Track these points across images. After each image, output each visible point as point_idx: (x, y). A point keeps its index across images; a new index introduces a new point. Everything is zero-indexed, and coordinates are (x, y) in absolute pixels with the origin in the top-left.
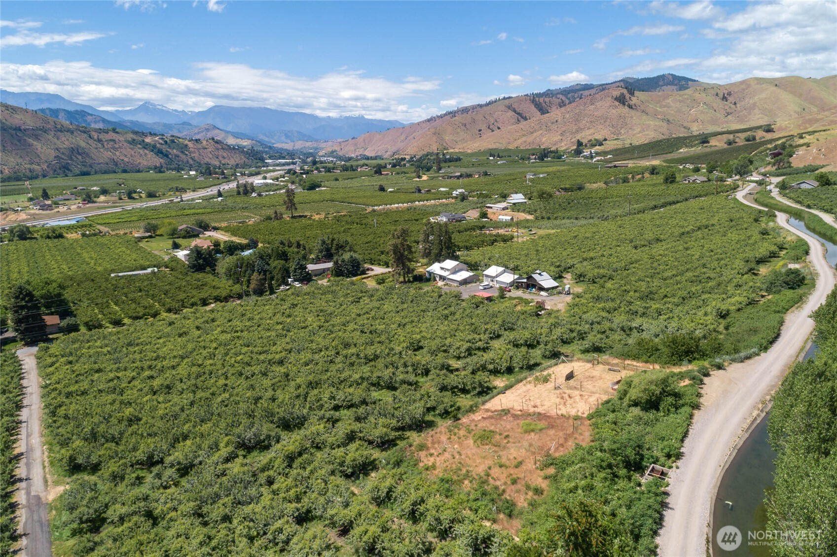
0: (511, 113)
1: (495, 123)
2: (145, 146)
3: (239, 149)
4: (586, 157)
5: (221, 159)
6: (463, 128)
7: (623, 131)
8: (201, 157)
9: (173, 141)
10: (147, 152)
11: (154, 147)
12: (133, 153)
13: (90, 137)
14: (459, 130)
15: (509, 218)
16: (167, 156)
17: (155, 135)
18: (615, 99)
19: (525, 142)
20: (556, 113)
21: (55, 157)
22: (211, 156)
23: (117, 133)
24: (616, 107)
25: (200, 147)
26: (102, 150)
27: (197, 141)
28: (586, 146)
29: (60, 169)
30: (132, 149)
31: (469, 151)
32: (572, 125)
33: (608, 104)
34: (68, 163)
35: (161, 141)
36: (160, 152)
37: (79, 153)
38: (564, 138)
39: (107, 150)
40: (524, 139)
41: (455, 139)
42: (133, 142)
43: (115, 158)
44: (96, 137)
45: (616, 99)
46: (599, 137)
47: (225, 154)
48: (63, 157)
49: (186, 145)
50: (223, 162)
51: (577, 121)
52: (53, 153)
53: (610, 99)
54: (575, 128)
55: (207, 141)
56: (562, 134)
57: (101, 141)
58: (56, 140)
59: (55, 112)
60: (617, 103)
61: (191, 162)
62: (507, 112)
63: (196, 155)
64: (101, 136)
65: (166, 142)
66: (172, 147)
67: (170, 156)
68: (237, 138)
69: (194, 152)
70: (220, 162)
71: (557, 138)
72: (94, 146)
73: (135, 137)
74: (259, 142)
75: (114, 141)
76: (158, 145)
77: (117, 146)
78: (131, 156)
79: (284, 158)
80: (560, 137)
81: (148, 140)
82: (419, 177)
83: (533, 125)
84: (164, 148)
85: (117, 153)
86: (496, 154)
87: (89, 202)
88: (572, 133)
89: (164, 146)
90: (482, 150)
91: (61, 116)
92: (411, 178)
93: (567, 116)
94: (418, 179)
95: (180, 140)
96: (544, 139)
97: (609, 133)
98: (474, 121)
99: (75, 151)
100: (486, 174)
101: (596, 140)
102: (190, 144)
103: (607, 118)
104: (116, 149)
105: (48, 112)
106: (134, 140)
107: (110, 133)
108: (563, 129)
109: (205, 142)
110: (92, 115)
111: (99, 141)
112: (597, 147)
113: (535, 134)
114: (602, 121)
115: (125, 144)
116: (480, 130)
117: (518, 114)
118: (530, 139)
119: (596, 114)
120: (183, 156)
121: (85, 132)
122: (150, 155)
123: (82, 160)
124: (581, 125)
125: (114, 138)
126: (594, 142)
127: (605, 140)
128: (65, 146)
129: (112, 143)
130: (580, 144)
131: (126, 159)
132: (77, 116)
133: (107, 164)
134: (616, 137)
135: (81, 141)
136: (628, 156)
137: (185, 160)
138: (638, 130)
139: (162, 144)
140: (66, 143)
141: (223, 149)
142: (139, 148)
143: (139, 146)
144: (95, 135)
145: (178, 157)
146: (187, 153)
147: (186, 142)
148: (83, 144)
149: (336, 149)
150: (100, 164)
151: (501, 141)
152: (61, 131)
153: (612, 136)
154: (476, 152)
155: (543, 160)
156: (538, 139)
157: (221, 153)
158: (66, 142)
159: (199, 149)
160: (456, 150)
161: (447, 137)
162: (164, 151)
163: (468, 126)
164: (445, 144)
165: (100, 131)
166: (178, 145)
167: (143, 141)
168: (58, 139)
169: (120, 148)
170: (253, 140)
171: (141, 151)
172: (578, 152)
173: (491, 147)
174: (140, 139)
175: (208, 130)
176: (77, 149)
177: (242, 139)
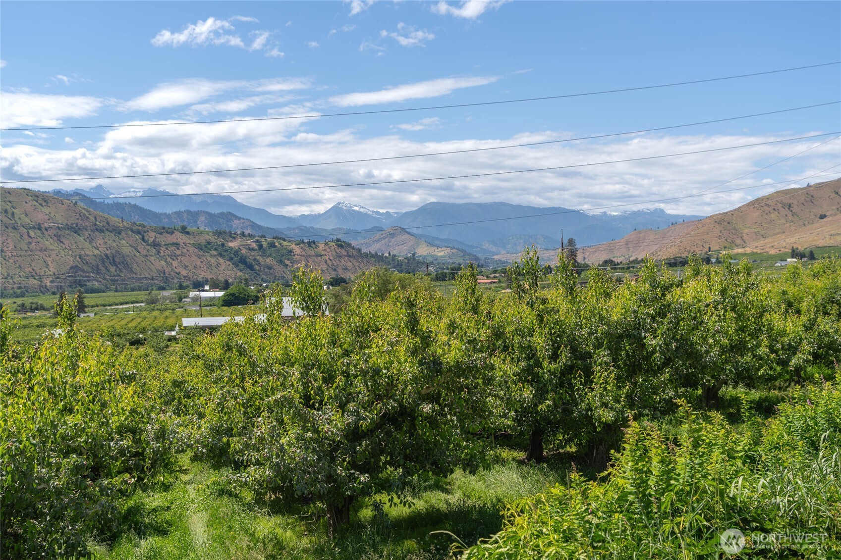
59: (194, 215)
68: (433, 245)
74: (463, 251)
91: (202, 219)
105: (185, 216)
110: (239, 218)
132: (221, 221)
170: (452, 248)
175: (393, 235)
176: (113, 257)
177: (438, 247)
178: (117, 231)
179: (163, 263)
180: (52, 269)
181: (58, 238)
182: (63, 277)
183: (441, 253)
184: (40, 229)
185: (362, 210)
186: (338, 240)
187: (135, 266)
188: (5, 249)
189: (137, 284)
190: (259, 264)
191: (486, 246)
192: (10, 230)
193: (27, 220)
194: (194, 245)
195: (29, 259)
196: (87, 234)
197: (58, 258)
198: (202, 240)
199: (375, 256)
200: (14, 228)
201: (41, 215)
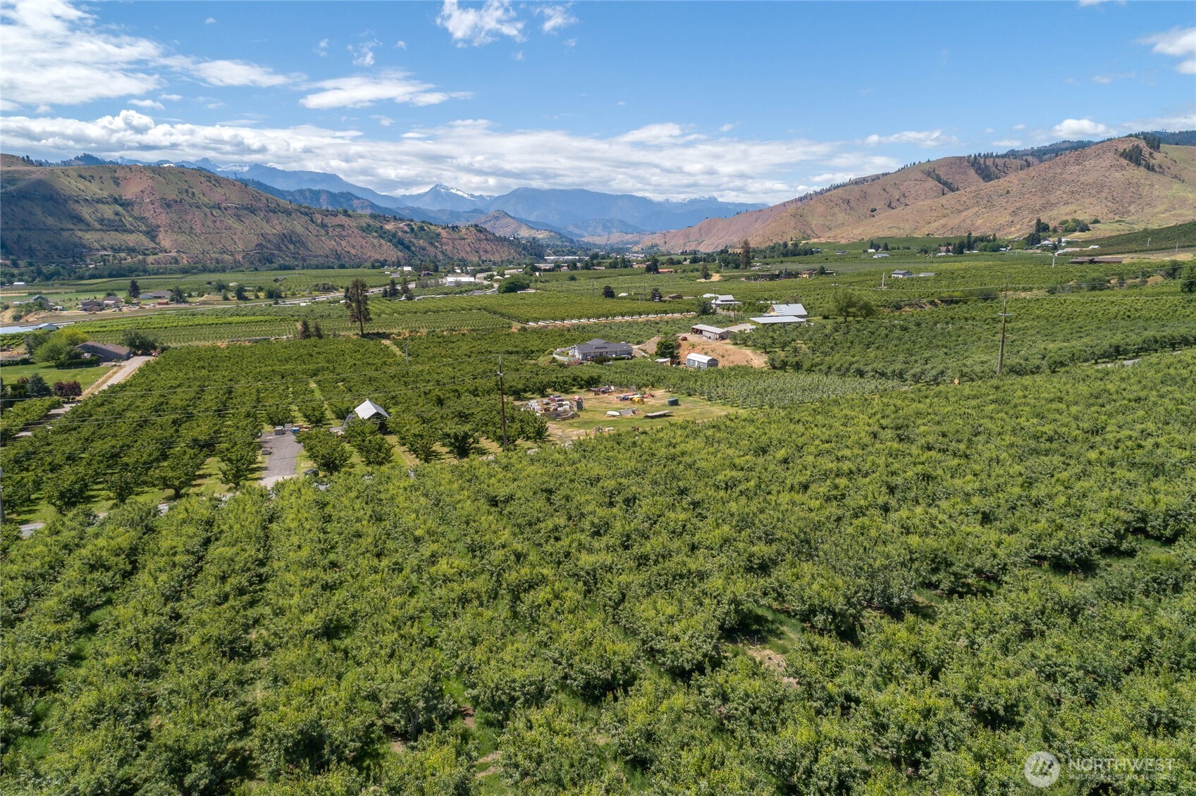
0: (931, 183)
1: (902, 199)
2: (383, 234)
3: (514, 243)
4: (1046, 248)
5: (482, 253)
6: (844, 206)
7: (1132, 208)
8: (455, 251)
9: (422, 229)
10: (383, 242)
11: (394, 235)
12: (364, 244)
13: (312, 221)
14: (836, 210)
15: (705, 359)
16: (408, 248)
17: (402, 220)
18: (1122, 155)
19: (943, 226)
20: (1012, 181)
21: (257, 245)
22: (469, 249)
23: (349, 216)
24: (1122, 168)
25: (457, 236)
26: (323, 238)
27: (455, 228)
28: (1055, 231)
29: (260, 261)
30: (363, 238)
31: (843, 242)
32: (1034, 198)
33: (1108, 163)
34: (273, 254)
35: (406, 228)
36: (400, 243)
37: (291, 242)
38: (1016, 219)
39: (332, 238)
40: (942, 221)
41: (827, 223)
42: (367, 229)
43: (339, 249)
44: (319, 221)
45: (1124, 155)
46: (1083, 217)
47: (488, 247)
48: (269, 245)
49: (438, 235)
50: (484, 258)
51: (1046, 190)
52: (255, 240)
53: (1111, 154)
54: (1040, 202)
55: (467, 229)
56: (1014, 213)
57: (326, 226)
58: (264, 223)
59: (316, 194)
60: (1124, 162)
61: (440, 257)
62: (926, 181)
63: (448, 248)
64: (327, 220)
65: (412, 230)
66: (419, 236)
67: (413, 248)
68: (532, 228)
69: (447, 244)
70: (480, 257)
71: (1005, 218)
72: (315, 232)
73: (371, 222)
74: (559, 234)
75: (342, 226)
76: (400, 234)
77: (344, 233)
78: (361, 247)
79: (574, 254)
80: (1009, 218)
81: (389, 227)
82: (707, 276)
83: (965, 199)
84: (408, 238)
85: (343, 243)
86: (882, 245)
87: (178, 302)
88: (1033, 211)
89: (408, 235)
90: (866, 239)
91: (323, 198)
92: (693, 279)
93: (1030, 183)
94: (703, 280)
95: (432, 227)
96: (980, 221)
97: (1105, 211)
98: (865, 195)
99: (289, 238)
100: (822, 272)
101: (1075, 221)
102: (444, 233)
103: (1103, 186)
104: (342, 237)
105: (307, 194)
106: (369, 226)
107: (340, 216)
108: (1018, 205)
109: (464, 231)
110: (358, 198)
111: (323, 226)
112: (1077, 234)
113: (964, 214)
114: (1094, 192)
115: (356, 231)
116: (873, 210)
117: (945, 184)
118: (954, 221)
119: (1082, 179)
120: (431, 250)
121: (306, 214)
122: (386, 246)
123: (293, 250)
124: (1053, 198)
125: (343, 223)
126: (1071, 224)
127: (1096, 221)
128: (275, 231)
129: (339, 229)
130: (1042, 228)
131: (353, 252)
132: (342, 200)
133: (327, 257)
134: (1117, 218)
135: (298, 225)
136: (1134, 246)
137: (432, 254)
138: (1161, 208)
139: (406, 232)
140: (277, 227)
141: (487, 240)
142: (374, 237)
143: (375, 234)
144: (319, 218)
145: (424, 249)
146: (437, 244)
147: (440, 230)
148: (299, 229)
149: (658, 242)
150: (316, 256)
151: (902, 225)
152: (274, 212)
153: (1111, 215)
154: (854, 243)
155: (961, 252)
156: (968, 221)
157: (484, 245)
158: (275, 227)
159: (453, 240)
160: (823, 240)
161: (815, 222)
162: (406, 241)
163: (853, 204)
164: (809, 232)
165: (327, 213)
166: (427, 234)
167: (381, 227)
168: (267, 222)
169: (349, 236)
170: (551, 231)
171: (375, 241)
172: (1033, 240)
173: (881, 234)
174: (378, 224)
175: (497, 218)
176: (290, 236)
177: (538, 230)
178: (288, 213)
179: (333, 242)
180: (241, 246)
181: (239, 218)
182: (252, 253)
183: (541, 235)
184: (220, 208)
185: (458, 193)
186: (476, 226)
187: (310, 245)
188: (194, 227)
189: (314, 262)
190: (414, 245)
191: (571, 228)
192: (194, 209)
193: (206, 200)
194: (357, 227)
195: (218, 236)
196: (262, 214)
197: (243, 236)
198: (364, 222)
199: (505, 239)
200: (198, 207)
201: (217, 195)
